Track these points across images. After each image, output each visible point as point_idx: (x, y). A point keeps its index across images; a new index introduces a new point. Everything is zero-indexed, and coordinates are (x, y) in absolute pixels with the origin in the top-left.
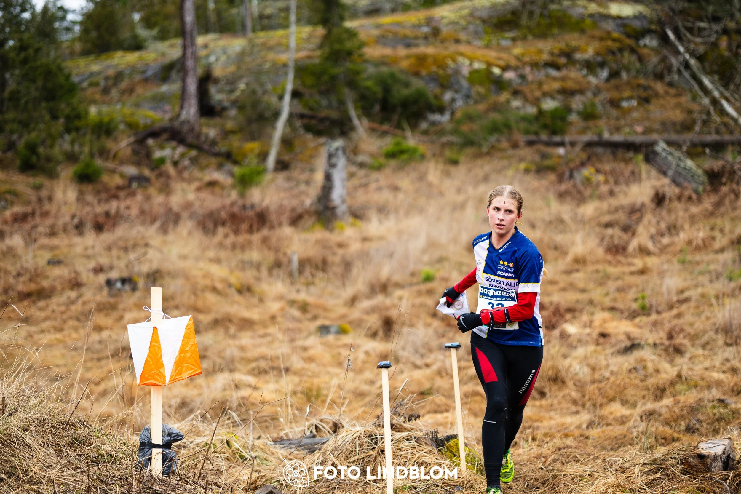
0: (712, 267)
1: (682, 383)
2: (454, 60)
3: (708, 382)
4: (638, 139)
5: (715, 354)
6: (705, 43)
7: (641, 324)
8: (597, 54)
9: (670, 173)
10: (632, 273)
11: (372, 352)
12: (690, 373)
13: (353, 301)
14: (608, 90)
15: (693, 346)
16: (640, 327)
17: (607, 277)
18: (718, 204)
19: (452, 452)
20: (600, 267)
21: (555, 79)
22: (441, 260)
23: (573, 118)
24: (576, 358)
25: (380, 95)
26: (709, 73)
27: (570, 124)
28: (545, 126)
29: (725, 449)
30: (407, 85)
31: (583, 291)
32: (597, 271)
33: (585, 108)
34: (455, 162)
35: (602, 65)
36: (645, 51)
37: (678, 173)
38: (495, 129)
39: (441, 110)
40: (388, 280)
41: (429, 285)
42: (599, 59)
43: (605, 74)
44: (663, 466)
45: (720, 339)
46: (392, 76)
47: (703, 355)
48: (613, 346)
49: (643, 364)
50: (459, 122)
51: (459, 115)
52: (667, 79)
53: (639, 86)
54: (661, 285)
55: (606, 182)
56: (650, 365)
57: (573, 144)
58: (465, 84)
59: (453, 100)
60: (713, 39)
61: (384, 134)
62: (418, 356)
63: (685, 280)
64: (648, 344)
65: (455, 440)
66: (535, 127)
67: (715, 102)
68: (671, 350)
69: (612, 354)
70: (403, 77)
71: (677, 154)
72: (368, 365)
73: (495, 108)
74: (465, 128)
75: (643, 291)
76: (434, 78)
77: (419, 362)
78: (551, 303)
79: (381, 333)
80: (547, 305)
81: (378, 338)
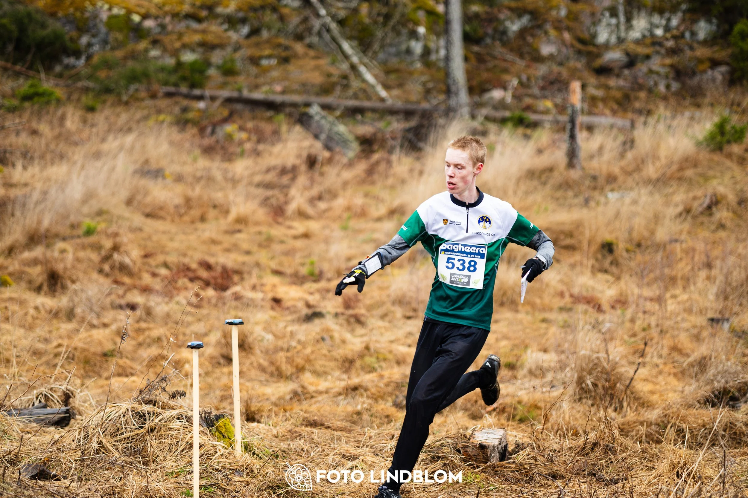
0: (376, 236)
1: (371, 356)
2: (94, 5)
3: (395, 355)
4: (279, 99)
5: (395, 326)
6: (345, 8)
7: (312, 290)
8: (240, 9)
9: (323, 136)
10: (295, 237)
11: (41, 308)
12: (378, 345)
13: (11, 251)
14: (249, 47)
15: (372, 316)
16: (311, 294)
17: (270, 240)
18: (370, 171)
19: (221, 433)
20: (264, 229)
21: (196, 31)
22: (100, 213)
23: (212, 72)
24: (257, 323)
25: (16, 34)
26: (349, 38)
27: (208, 78)
28: (184, 79)
29: (501, 439)
30: (43, 26)
31: (248, 253)
32: (260, 233)
33: (225, 63)
34: (91, 109)
35: (244, 21)
36: (285, 11)
37: (330, 138)
38: (133, 78)
39: (77, 54)
40: (48, 230)
41: (92, 239)
42: (241, 15)
43: (245, 30)
44: (440, 455)
45: (399, 312)
46: (29, 15)
47: (385, 327)
48: (292, 313)
49: (330, 334)
50: (96, 68)
51: (96, 59)
52: (307, 40)
53: (279, 45)
54: (327, 251)
55: (249, 139)
56: (336, 335)
57: (213, 99)
58: (103, 29)
59: (89, 45)
60: (353, 4)
61: (17, 75)
62: (94, 315)
63: (350, 247)
64: (329, 313)
65: (223, 420)
66: (173, 78)
67: (353, 67)
68: (352, 320)
69: (293, 321)
70: (38, 17)
71: (331, 118)
72: (38, 322)
73: (133, 56)
74: (102, 74)
75: (309, 255)
76: (70, 20)
77: (95, 322)
78: (217, 263)
79: (45, 287)
80: (213, 266)
81: (43, 293)
